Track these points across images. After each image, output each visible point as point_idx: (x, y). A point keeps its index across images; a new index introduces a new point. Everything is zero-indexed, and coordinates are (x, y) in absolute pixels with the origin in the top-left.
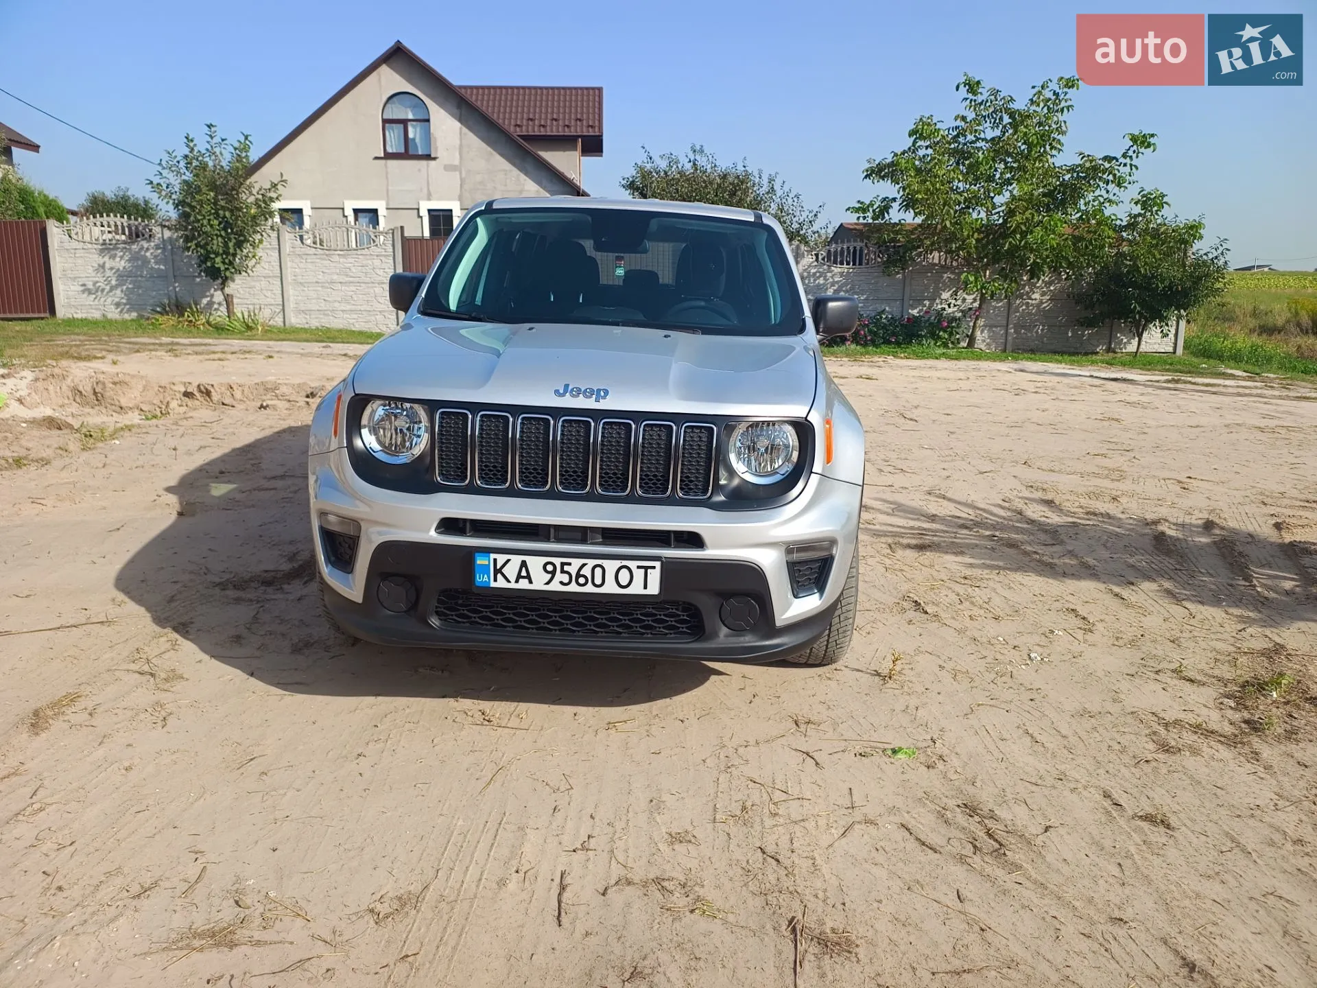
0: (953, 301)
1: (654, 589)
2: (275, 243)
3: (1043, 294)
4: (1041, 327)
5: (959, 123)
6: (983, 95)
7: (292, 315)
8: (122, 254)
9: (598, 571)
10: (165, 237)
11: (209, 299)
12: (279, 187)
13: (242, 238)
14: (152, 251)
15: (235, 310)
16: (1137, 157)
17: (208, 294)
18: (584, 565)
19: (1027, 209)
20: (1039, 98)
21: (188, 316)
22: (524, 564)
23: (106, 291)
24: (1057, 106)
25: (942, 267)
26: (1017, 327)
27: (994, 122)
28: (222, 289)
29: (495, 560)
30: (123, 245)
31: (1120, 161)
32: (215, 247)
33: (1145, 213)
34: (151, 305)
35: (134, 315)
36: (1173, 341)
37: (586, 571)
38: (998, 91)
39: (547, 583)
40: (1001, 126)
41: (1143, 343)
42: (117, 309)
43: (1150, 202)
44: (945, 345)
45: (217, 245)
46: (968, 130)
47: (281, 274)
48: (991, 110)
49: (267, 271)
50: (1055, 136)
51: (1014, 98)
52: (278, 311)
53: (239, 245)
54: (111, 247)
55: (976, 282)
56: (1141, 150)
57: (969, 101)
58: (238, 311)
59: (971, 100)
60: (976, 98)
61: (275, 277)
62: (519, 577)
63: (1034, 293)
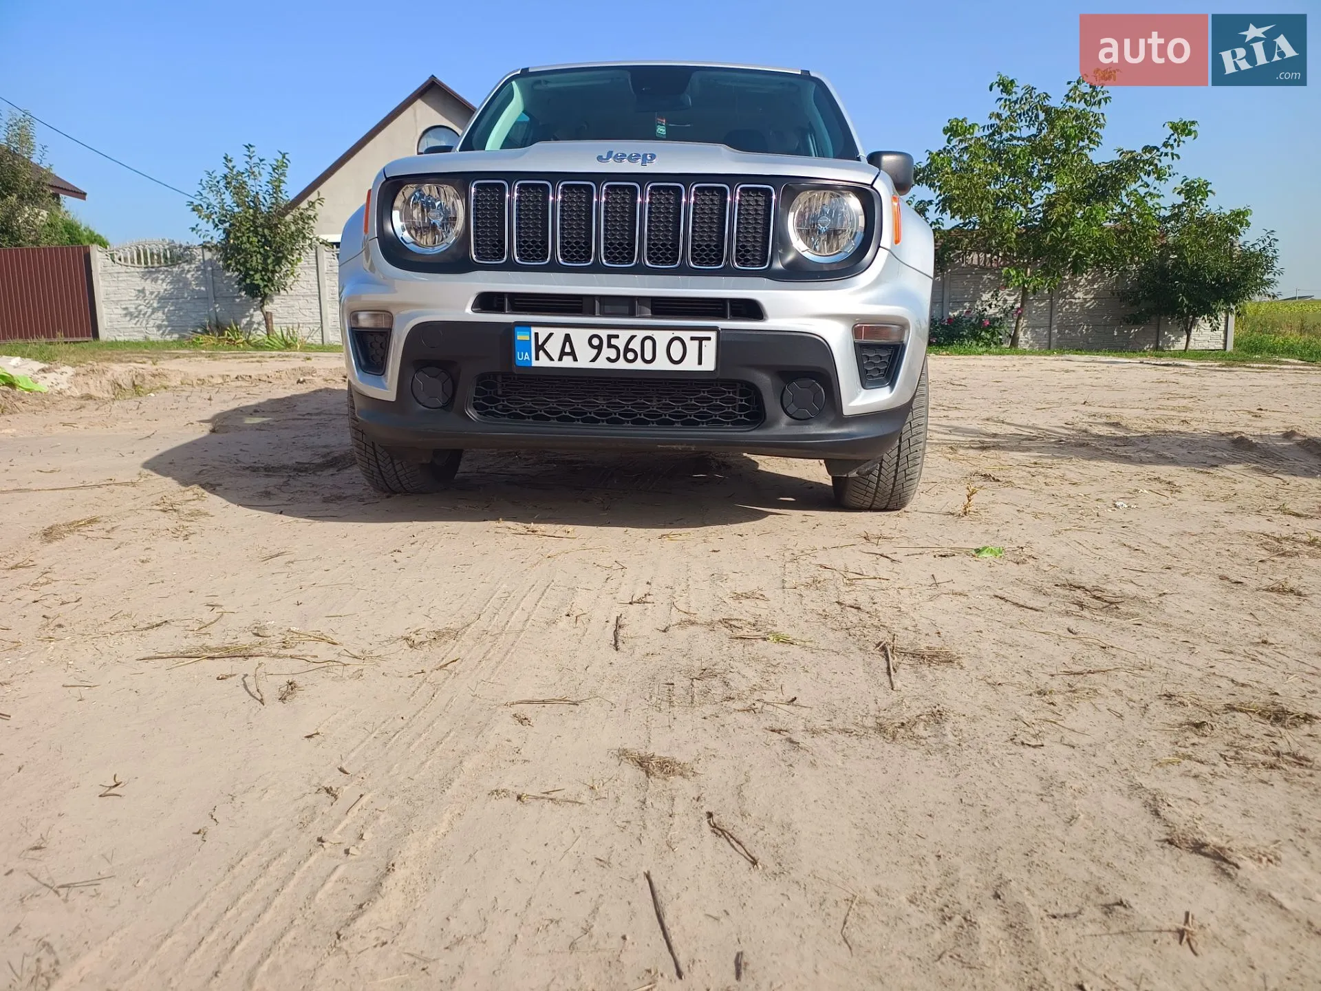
0: (995, 302)
1: (709, 364)
2: (313, 261)
3: (1087, 293)
4: (1085, 327)
5: (995, 121)
6: (1019, 92)
7: (330, 333)
8: (163, 276)
9: (648, 343)
10: (206, 258)
11: (248, 319)
12: (317, 205)
13: (280, 255)
14: (192, 273)
15: (274, 328)
16: (1178, 146)
17: (247, 314)
18: (633, 337)
19: (1067, 201)
20: (1075, 93)
21: (228, 335)
22: (567, 338)
23: (148, 314)
24: (1094, 98)
25: (981, 267)
26: (1061, 327)
27: (1031, 120)
28: (261, 308)
29: (537, 334)
30: (165, 268)
31: (1161, 150)
32: (254, 264)
33: (1189, 202)
34: (192, 327)
35: (176, 336)
36: (1223, 337)
37: (636, 345)
38: (1033, 88)
39: (593, 360)
40: (1037, 123)
41: (1192, 340)
42: (159, 330)
43: (1193, 191)
44: (988, 345)
45: (256, 261)
46: (1004, 128)
47: (319, 292)
48: (1027, 107)
49: (305, 291)
50: (1093, 129)
51: (1049, 94)
52: (316, 329)
53: (278, 261)
54: (154, 270)
55: (1017, 277)
56: (1182, 139)
57: (1003, 100)
58: (277, 329)
59: (1006, 100)
60: (1010, 97)
61: (314, 296)
62: (563, 354)
63: (1077, 292)
